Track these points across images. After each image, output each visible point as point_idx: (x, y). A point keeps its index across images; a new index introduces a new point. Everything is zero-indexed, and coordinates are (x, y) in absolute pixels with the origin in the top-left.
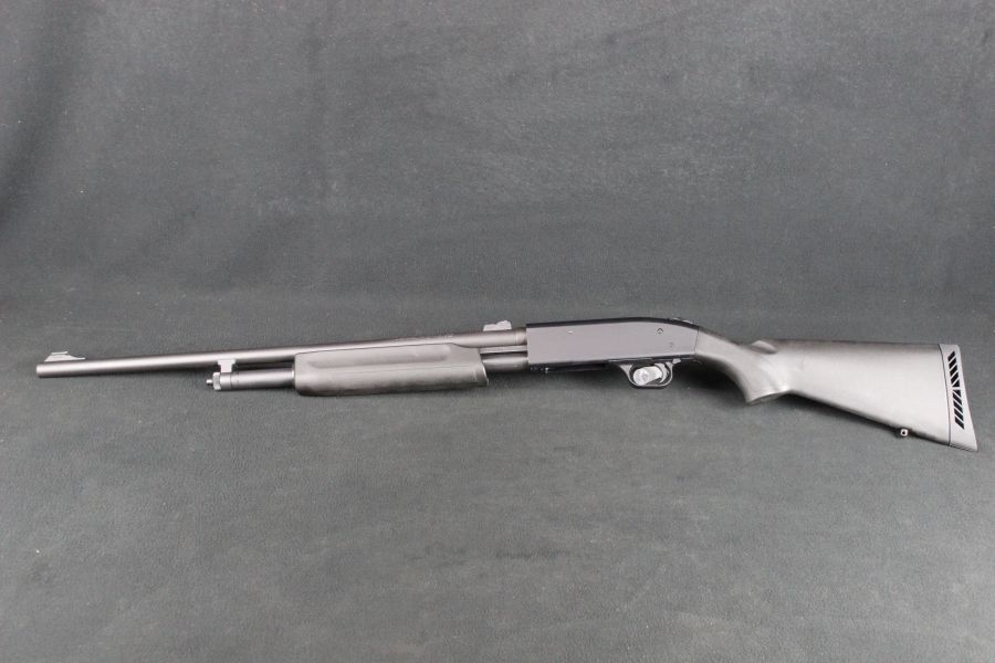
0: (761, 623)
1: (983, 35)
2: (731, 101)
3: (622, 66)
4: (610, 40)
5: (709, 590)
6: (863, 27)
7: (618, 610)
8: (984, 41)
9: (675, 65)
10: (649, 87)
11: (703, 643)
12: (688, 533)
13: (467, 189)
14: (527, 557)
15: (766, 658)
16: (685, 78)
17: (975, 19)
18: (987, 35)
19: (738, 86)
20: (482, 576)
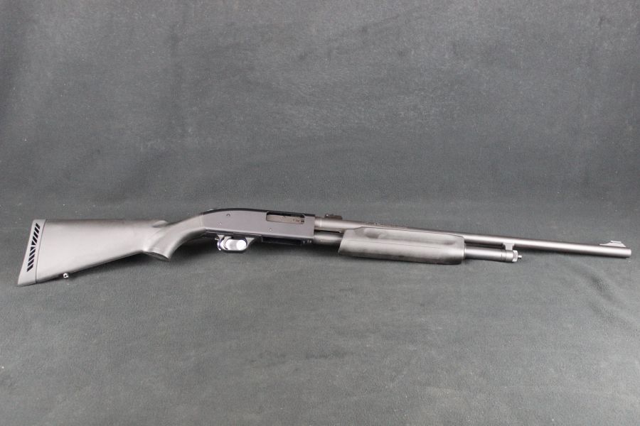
0: (480, 391)
1: (599, 19)
2: (443, 67)
3: (372, 47)
4: (364, 30)
5: (445, 373)
6: (524, 17)
7: (387, 387)
8: (600, 24)
9: (406, 44)
10: (389, 59)
11: (443, 405)
12: (429, 338)
13: (276, 130)
14: (325, 357)
15: (485, 412)
16: (413, 53)
17: (594, 9)
18: (601, 20)
19: (447, 56)
20: (296, 370)
